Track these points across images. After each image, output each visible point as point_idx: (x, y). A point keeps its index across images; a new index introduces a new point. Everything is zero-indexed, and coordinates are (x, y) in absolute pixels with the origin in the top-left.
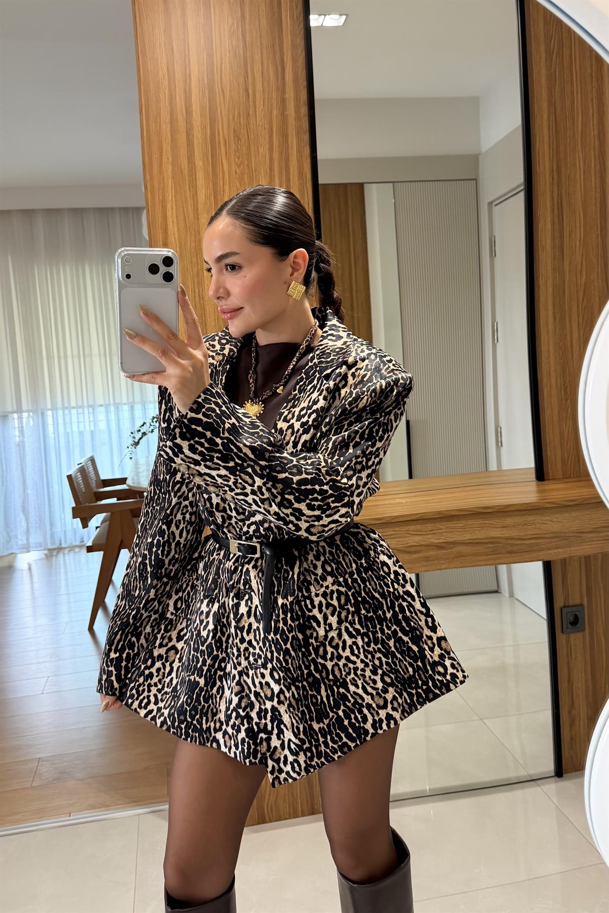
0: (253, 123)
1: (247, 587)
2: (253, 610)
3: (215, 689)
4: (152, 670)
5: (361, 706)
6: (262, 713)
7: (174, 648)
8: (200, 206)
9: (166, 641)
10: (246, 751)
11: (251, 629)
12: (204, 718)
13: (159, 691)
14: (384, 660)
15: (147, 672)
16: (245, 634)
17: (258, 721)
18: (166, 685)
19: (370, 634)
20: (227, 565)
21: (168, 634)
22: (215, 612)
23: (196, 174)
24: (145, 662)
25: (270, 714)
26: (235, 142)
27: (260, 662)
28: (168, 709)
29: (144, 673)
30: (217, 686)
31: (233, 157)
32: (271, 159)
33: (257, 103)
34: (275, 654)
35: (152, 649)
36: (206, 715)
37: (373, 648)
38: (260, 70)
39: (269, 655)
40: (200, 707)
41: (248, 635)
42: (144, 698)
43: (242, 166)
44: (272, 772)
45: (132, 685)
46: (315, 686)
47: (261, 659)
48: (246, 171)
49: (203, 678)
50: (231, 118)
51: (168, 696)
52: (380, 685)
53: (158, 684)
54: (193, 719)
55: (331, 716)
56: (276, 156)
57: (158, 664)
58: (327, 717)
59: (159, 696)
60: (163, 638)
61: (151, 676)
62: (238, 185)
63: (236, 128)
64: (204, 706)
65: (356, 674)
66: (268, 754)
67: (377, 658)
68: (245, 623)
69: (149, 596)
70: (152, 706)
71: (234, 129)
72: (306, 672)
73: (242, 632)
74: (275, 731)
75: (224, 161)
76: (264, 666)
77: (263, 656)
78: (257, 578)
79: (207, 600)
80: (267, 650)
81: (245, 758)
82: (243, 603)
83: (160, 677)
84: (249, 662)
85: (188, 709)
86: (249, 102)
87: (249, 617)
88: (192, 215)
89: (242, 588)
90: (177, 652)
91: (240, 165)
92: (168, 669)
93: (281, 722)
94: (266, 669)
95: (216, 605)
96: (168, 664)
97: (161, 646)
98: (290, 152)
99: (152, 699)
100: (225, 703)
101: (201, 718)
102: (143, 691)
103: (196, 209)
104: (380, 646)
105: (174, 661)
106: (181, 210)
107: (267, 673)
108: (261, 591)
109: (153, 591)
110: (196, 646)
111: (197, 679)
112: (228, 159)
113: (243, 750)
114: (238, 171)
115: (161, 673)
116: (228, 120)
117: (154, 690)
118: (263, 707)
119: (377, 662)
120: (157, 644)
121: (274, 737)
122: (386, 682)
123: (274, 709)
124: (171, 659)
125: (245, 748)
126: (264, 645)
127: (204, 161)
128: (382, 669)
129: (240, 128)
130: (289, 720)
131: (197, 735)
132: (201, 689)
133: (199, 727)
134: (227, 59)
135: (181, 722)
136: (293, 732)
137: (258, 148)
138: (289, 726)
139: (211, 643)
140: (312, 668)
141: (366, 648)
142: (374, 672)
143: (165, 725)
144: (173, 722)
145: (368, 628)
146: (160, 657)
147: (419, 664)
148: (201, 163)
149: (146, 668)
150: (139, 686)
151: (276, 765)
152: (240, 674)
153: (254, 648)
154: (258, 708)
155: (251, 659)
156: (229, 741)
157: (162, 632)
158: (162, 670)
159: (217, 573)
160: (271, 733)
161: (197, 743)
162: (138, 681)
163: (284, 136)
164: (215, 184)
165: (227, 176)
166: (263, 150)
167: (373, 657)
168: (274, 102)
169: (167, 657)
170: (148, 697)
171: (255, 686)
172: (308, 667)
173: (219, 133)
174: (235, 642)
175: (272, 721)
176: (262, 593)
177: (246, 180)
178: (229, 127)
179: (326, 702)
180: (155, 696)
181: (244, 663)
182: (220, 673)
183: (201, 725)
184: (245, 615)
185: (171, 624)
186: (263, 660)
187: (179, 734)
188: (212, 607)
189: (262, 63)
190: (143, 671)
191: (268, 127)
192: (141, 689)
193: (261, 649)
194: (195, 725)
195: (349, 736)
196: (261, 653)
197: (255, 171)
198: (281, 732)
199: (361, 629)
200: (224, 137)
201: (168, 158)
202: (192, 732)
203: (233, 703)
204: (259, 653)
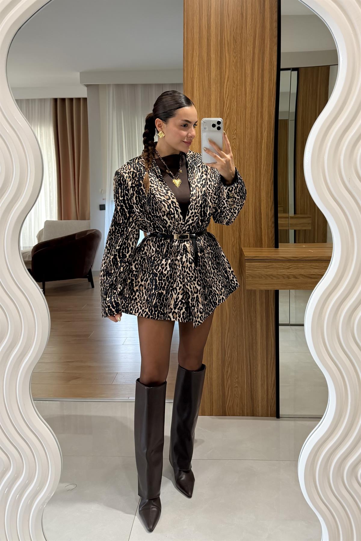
0: (244, 33)
1: (184, 251)
2: (188, 259)
3: (169, 295)
4: (136, 296)
5: (216, 294)
6: (193, 299)
7: (141, 285)
8: (212, 81)
9: (137, 283)
11: (188, 267)
12: (165, 308)
13: (141, 304)
14: (222, 278)
15: (134, 298)
16: (185, 269)
18: (143, 300)
20: (174, 244)
21: (137, 280)
23: (211, 62)
24: (132, 294)
26: (233, 44)
27: (192, 279)
28: (148, 309)
29: (133, 299)
30: (170, 294)
31: (232, 53)
32: (254, 53)
33: (247, 21)
34: (199, 275)
35: (133, 288)
36: (166, 307)
39: (197, 275)
40: (164, 303)
41: (187, 269)
42: (136, 308)
44: (195, 322)
45: (130, 305)
48: (239, 61)
49: (165, 291)
50: (232, 30)
51: (145, 304)
53: (140, 301)
54: (161, 309)
56: (257, 51)
57: (137, 294)
59: (142, 306)
60: (136, 283)
61: (136, 299)
63: (234, 36)
64: (165, 303)
65: (214, 283)
68: (185, 265)
70: (140, 311)
74: (196, 306)
75: (227, 55)
76: (195, 280)
77: (194, 276)
78: (190, 247)
79: (165, 259)
80: (196, 274)
81: (184, 320)
83: (140, 298)
84: (188, 280)
85: (159, 304)
86: (243, 20)
87: (187, 262)
88: (207, 86)
89: (182, 252)
90: (143, 287)
91: (236, 57)
92: (142, 294)
93: (198, 301)
94: (195, 281)
96: (141, 292)
97: (136, 286)
98: (265, 49)
99: (139, 308)
101: (164, 308)
102: (135, 306)
103: (209, 82)
105: (143, 290)
106: (202, 83)
107: (196, 282)
108: (192, 251)
110: (160, 278)
111: (162, 291)
113: (183, 316)
115: (140, 297)
116: (230, 31)
117: (139, 304)
118: (193, 297)
120: (134, 286)
121: (196, 308)
122: (222, 286)
123: (197, 296)
124: (141, 290)
126: (194, 272)
129: (237, 35)
130: (201, 300)
131: (162, 316)
132: (164, 296)
133: (163, 312)
135: (155, 311)
136: (202, 304)
137: (246, 48)
138: (201, 302)
139: (168, 276)
141: (217, 273)
143: (147, 315)
144: (151, 313)
146: (137, 290)
148: (214, 56)
149: (133, 297)
150: (133, 304)
152: (184, 285)
153: (189, 274)
154: (191, 297)
155: (189, 278)
156: (176, 315)
157: (135, 280)
158: (140, 295)
161: (163, 319)
162: (132, 303)
163: (263, 39)
164: (221, 68)
165: (228, 64)
166: (250, 49)
169: (140, 289)
170: (138, 307)
171: (191, 289)
173: (225, 38)
176: (193, 252)
178: (231, 35)
180: (140, 306)
181: (186, 280)
182: (171, 288)
183: (164, 311)
184: (185, 262)
185: (136, 276)
186: (194, 278)
187: (154, 317)
190: (133, 298)
191: (253, 35)
192: (134, 305)
193: (193, 274)
194: (161, 312)
196: (193, 275)
197: (244, 60)
198: (198, 305)
200: (227, 41)
201: (196, 54)
202: (160, 315)
203: (179, 298)
204: (192, 276)
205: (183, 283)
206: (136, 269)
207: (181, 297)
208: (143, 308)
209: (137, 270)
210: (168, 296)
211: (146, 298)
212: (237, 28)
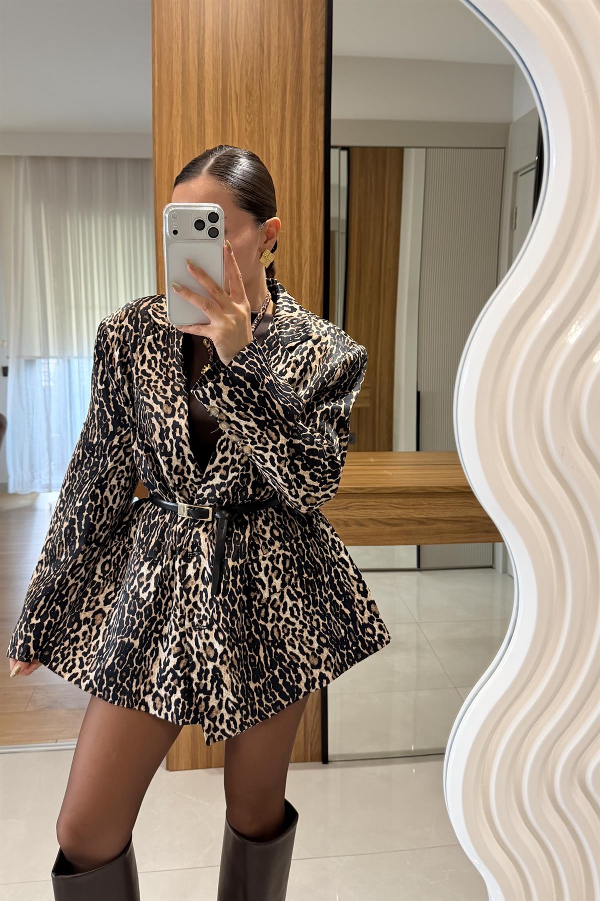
0: (266, 79)
1: (195, 550)
2: (201, 572)
3: (149, 651)
4: (78, 633)
5: (297, 665)
6: (202, 674)
7: (101, 611)
9: (93, 604)
10: (180, 711)
11: (198, 590)
12: (135, 681)
13: (85, 654)
14: (321, 621)
15: (73, 635)
16: (191, 596)
17: (198, 682)
18: (92, 648)
19: (310, 596)
20: (174, 528)
21: (96, 598)
22: (157, 574)
24: (71, 625)
25: (211, 674)
26: (246, 98)
27: (204, 623)
28: (94, 672)
29: (70, 637)
30: (152, 648)
31: (243, 113)
32: (283, 118)
33: (272, 59)
34: (222, 615)
35: (79, 613)
36: (137, 677)
37: (312, 610)
38: (277, 25)
39: (215, 616)
40: (131, 669)
41: (194, 596)
42: (69, 661)
43: (252, 124)
44: (208, 731)
45: (57, 648)
46: (254, 647)
47: (206, 620)
48: (257, 129)
49: (138, 640)
50: (244, 73)
51: (93, 659)
52: (316, 645)
53: (84, 647)
54: (123, 681)
55: (267, 676)
56: (288, 114)
57: (85, 628)
58: (263, 676)
59: (85, 660)
60: (90, 601)
61: (77, 639)
62: (247, 143)
63: (249, 84)
64: (136, 668)
65: (294, 635)
66: (205, 713)
67: (315, 620)
68: (192, 585)
69: (77, 561)
70: (77, 670)
71: (247, 84)
72: (247, 633)
73: (188, 594)
74: (215, 691)
75: (235, 118)
76: (210, 627)
77: (209, 617)
78: (208, 540)
79: (148, 563)
80: (214, 611)
81: (178, 718)
82: (191, 565)
83: (86, 640)
84: (193, 624)
85: (120, 670)
86: (263, 56)
87: (196, 579)
89: (190, 550)
90: (104, 616)
91: (251, 122)
92: (94, 632)
93: (221, 682)
94: (211, 629)
95: (159, 569)
96: (94, 628)
97: (88, 609)
98: (303, 111)
99: (78, 663)
100: (158, 665)
101: (132, 680)
102: (69, 654)
104: (318, 608)
105: (101, 624)
107: (212, 634)
108: (211, 553)
109: (81, 556)
110: (132, 608)
111: (132, 640)
112: (238, 115)
113: (176, 710)
114: (248, 129)
115: (87, 636)
116: (241, 75)
117: (79, 653)
118: (204, 668)
119: (315, 624)
120: (84, 607)
121: (213, 697)
122: (322, 642)
123: (215, 669)
124: (98, 623)
125: (180, 709)
126: (211, 606)
127: (214, 116)
128: (319, 630)
129: (253, 83)
130: (229, 679)
131: (126, 697)
132: (135, 651)
133: (128, 689)
134: (243, 12)
135: (110, 684)
136: (232, 691)
137: (270, 106)
138: (229, 685)
139: (150, 605)
140: (253, 629)
141: (306, 610)
142: (311, 633)
143: (91, 688)
144: (100, 686)
145: (308, 592)
146: (87, 620)
147: (351, 626)
148: (210, 118)
149: (72, 632)
150: (64, 649)
151: (212, 724)
152: (182, 635)
153: (200, 610)
154: (199, 669)
155: (196, 620)
156: (160, 703)
157: (89, 595)
158: (89, 634)
159: (161, 536)
160: (210, 693)
161: (125, 706)
162: (63, 644)
163: (298, 94)
165: (236, 134)
166: (276, 108)
167: (311, 618)
168: (290, 58)
169: (94, 621)
170: (74, 660)
171: (198, 647)
172: (249, 628)
173: (231, 87)
174: (179, 604)
175: (212, 682)
176: (212, 556)
177: (256, 138)
178: (241, 81)
179: (263, 662)
180: (81, 659)
181: (188, 624)
182: (156, 635)
183: (130, 686)
184: (193, 577)
185: (98, 588)
186: (208, 621)
187: (106, 697)
188: (154, 569)
189: (279, 18)
190: (69, 635)
191: (281, 85)
192: (66, 652)
193: (206, 610)
194: (124, 687)
195: (282, 695)
196: (206, 614)
197: (266, 129)
198: (220, 691)
199: (302, 592)
200: (236, 92)
201: (178, 111)
202: (121, 694)
203: (170, 664)
204: (204, 614)
205: (181, 630)
206: (101, 572)
207: (173, 661)
208: (86, 668)
209: (104, 575)
210: (146, 652)
211: (100, 645)
212: (252, 69)
